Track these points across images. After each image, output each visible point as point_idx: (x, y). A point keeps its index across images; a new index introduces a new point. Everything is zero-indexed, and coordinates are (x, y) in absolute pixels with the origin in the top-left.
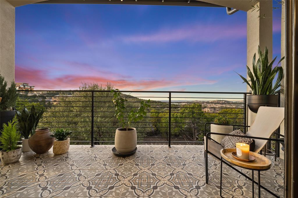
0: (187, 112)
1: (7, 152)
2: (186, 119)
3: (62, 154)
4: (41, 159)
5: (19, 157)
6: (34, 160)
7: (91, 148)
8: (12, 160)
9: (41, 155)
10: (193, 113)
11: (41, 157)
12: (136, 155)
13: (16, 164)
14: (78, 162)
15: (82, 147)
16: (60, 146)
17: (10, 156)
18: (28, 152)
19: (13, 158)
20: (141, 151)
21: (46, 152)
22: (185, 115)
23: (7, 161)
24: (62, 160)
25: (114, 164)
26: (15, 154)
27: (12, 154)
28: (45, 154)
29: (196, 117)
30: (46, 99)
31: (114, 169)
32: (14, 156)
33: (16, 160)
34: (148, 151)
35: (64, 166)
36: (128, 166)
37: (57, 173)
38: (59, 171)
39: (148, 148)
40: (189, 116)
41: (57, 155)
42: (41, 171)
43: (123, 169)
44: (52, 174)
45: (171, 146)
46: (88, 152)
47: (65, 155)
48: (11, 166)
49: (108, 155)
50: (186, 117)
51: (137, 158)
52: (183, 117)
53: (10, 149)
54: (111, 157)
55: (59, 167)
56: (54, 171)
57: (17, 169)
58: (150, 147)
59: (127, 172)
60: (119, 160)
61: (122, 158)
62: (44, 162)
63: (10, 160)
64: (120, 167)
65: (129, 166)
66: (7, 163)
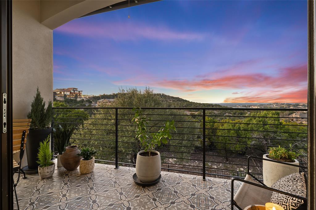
0: (255, 123)
1: (43, 168)
2: (254, 132)
3: (87, 174)
4: (69, 177)
5: (52, 173)
6: (63, 178)
7: (115, 170)
8: (47, 175)
9: (70, 172)
10: (265, 124)
11: (69, 174)
12: (158, 186)
13: (49, 180)
14: (98, 185)
15: (107, 167)
16: (85, 165)
17: (45, 171)
18: (61, 168)
19: (47, 174)
20: (166, 181)
21: (74, 170)
22: (251, 127)
23: (43, 176)
24: (85, 180)
25: (131, 194)
26: (49, 170)
27: (47, 170)
28: (73, 172)
29: (270, 130)
30: (92, 103)
31: (128, 201)
32: (48, 172)
33: (50, 175)
34: (174, 181)
35: (84, 189)
36: (144, 199)
37: (77, 195)
38: (79, 194)
39: (176, 177)
40: (258, 129)
41: (83, 174)
42: (65, 191)
43: (138, 203)
44: (73, 195)
45: (207, 178)
46: (111, 174)
47: (89, 176)
48: (45, 181)
49: (129, 181)
50: (252, 130)
51: (158, 190)
52: (249, 129)
53: (45, 165)
54: (130, 184)
55: (80, 189)
56: (75, 193)
57: (49, 185)
58: (179, 176)
59: (140, 208)
60: (137, 190)
61: (141, 188)
62: (70, 181)
63: (45, 175)
64: (135, 200)
65: (146, 199)
66: (43, 177)
